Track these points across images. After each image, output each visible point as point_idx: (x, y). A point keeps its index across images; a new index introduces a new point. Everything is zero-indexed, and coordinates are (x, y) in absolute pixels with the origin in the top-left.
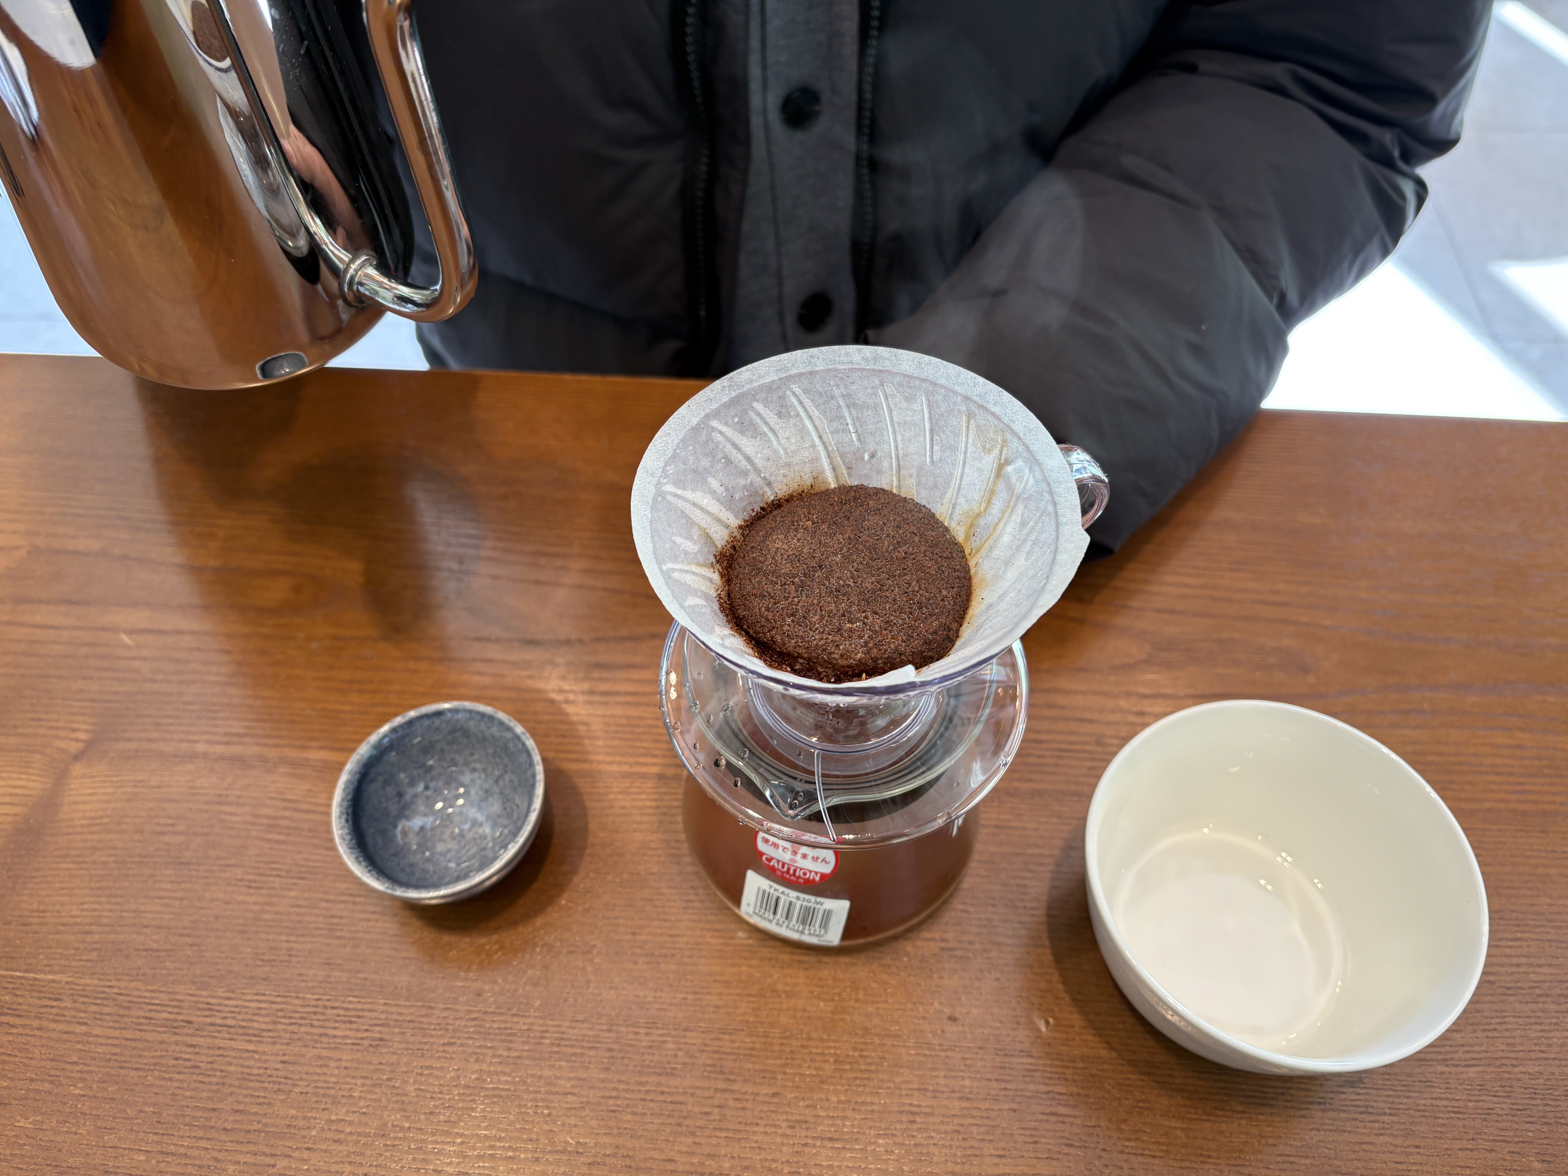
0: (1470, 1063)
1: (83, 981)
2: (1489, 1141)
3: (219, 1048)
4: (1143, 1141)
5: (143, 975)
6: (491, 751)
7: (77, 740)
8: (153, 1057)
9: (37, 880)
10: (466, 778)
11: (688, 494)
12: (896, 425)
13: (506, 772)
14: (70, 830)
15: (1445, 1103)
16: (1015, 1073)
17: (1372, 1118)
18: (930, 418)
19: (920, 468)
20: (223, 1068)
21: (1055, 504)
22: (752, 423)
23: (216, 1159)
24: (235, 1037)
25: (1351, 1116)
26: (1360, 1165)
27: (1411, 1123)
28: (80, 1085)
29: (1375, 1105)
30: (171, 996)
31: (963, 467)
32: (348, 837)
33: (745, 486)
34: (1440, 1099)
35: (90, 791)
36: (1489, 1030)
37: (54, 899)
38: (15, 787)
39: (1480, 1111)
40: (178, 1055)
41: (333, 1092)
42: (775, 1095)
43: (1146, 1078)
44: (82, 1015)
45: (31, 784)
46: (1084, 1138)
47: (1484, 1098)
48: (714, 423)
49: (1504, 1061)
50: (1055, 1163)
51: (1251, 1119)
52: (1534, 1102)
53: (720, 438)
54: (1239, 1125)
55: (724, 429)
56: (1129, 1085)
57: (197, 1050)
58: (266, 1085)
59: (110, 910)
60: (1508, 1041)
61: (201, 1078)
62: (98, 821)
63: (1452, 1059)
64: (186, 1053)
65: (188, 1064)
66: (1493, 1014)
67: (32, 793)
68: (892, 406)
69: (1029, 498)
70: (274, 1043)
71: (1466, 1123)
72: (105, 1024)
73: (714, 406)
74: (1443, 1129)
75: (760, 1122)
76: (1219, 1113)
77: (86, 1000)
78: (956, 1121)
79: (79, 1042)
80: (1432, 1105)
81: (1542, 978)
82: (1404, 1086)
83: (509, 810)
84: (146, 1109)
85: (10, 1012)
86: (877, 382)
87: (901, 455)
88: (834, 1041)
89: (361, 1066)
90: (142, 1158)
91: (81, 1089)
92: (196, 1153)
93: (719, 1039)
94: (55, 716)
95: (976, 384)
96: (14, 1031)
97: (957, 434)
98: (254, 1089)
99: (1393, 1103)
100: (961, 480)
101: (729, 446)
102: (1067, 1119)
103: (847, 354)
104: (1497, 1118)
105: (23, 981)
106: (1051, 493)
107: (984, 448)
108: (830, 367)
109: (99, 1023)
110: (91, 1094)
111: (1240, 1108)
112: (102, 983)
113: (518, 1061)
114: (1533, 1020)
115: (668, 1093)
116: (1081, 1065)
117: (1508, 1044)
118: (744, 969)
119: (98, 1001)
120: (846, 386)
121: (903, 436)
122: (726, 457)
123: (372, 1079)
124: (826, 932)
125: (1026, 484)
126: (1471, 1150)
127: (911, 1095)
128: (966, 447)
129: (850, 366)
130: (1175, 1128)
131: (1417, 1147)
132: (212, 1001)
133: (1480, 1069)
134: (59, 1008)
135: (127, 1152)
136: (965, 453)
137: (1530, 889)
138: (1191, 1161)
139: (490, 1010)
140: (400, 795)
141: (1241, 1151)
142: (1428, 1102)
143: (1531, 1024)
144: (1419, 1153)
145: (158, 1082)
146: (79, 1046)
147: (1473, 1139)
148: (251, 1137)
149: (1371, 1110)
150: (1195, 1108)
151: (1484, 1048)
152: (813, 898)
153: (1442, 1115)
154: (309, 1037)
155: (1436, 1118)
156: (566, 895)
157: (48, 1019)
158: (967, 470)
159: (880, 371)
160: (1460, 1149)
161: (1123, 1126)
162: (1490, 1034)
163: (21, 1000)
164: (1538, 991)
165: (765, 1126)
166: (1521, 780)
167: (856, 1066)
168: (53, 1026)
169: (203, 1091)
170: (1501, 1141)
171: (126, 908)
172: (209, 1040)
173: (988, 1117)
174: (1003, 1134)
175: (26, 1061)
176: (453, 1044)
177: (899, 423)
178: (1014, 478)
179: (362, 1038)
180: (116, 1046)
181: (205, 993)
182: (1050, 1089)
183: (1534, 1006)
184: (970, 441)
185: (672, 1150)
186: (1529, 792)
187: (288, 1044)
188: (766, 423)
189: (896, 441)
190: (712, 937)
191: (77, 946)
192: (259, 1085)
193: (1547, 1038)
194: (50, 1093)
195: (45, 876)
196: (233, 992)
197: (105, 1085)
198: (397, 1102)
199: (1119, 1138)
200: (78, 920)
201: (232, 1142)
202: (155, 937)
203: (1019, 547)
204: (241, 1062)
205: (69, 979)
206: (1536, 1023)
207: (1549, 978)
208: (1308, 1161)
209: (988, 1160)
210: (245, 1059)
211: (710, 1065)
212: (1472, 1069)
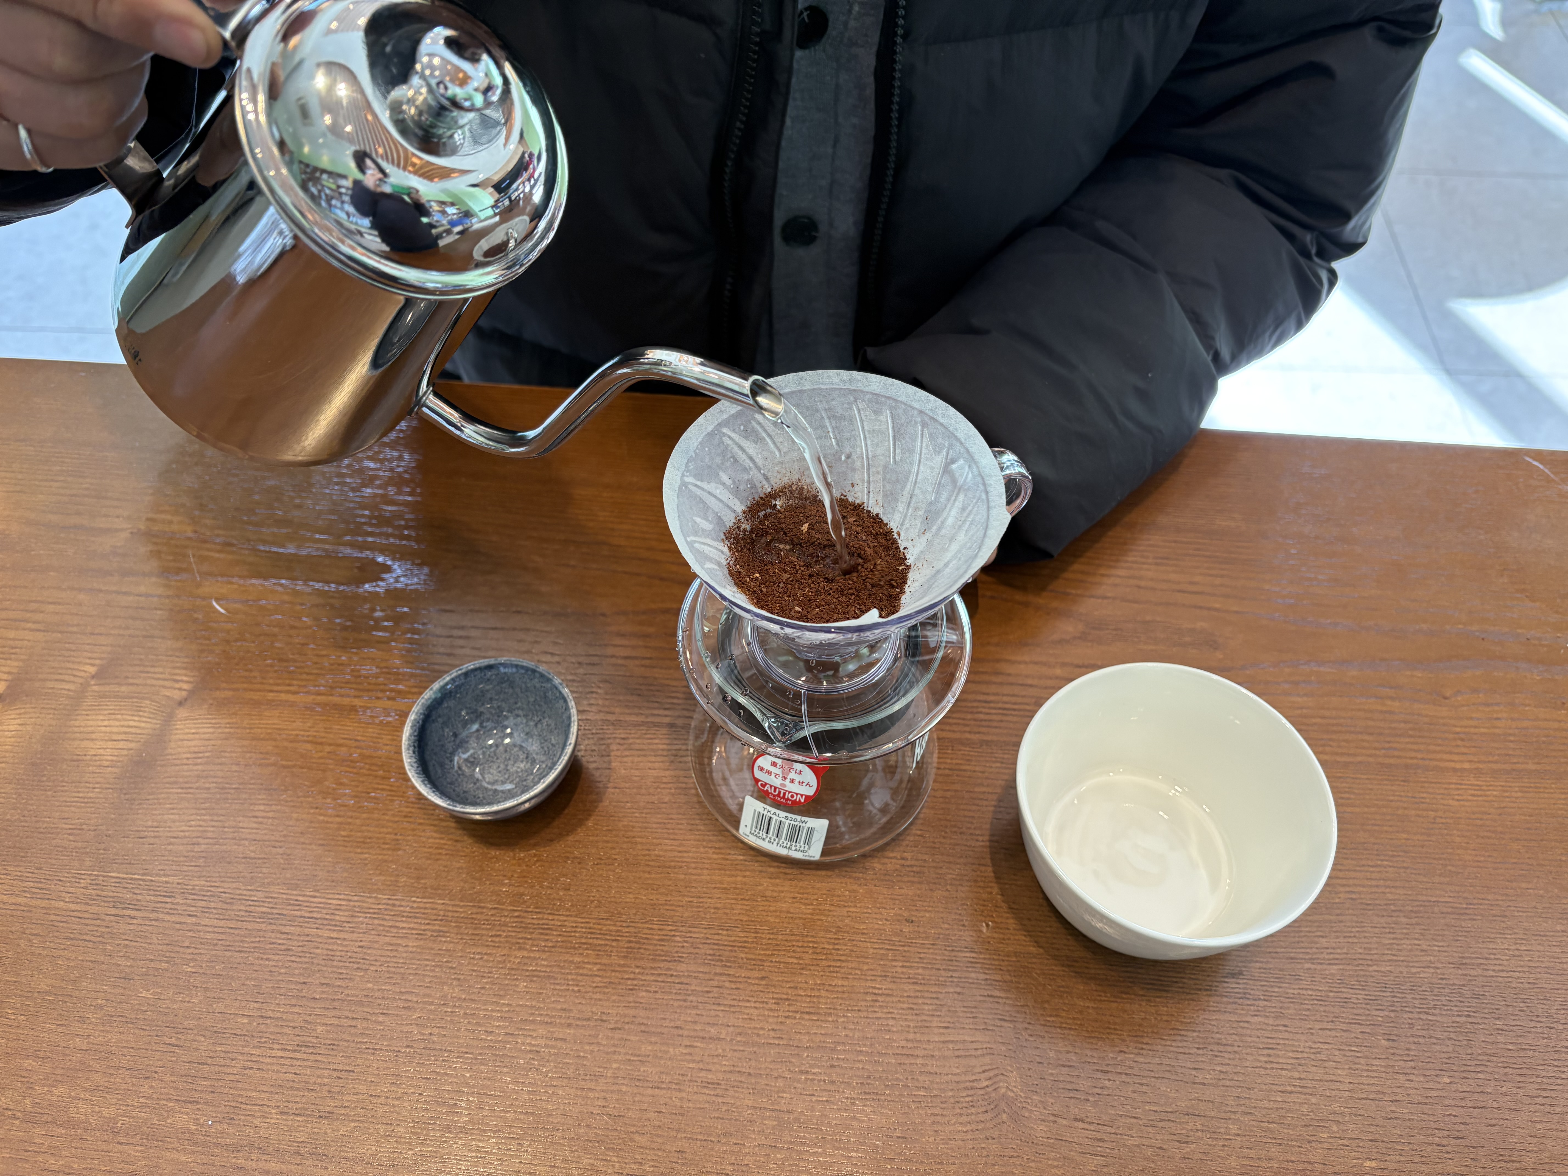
0: (1332, 962)
1: (192, 883)
2: (1344, 1023)
3: (308, 935)
4: (1062, 1017)
5: (243, 877)
6: (531, 700)
7: (180, 689)
8: (252, 942)
9: (150, 802)
10: (511, 721)
11: (704, 485)
12: (867, 433)
13: (544, 718)
14: (178, 762)
15: (1310, 993)
16: (961, 965)
17: (1249, 1003)
18: (893, 427)
19: (885, 467)
20: (311, 951)
21: (987, 493)
22: (754, 430)
23: (306, 1022)
24: (321, 927)
25: (1231, 1000)
26: (1237, 1038)
27: (1281, 1008)
28: (192, 964)
29: (1252, 992)
30: (267, 895)
31: (919, 466)
32: (415, 765)
33: (748, 480)
34: (1306, 989)
35: (193, 731)
36: (1350, 937)
37: (166, 817)
38: (129, 727)
39: (1339, 1000)
40: (274, 941)
41: (402, 970)
42: (763, 978)
43: (1066, 969)
44: (193, 909)
45: (143, 725)
46: (1014, 1014)
47: (1343, 990)
48: (725, 430)
49: (1361, 962)
50: (990, 1032)
51: (1149, 1001)
52: (1384, 994)
53: (730, 442)
54: (1140, 1005)
55: (733, 435)
56: (1053, 975)
57: (290, 937)
58: (347, 964)
59: (213, 826)
60: (1366, 945)
61: (293, 958)
62: (201, 755)
63: (1318, 959)
64: (280, 939)
65: (283, 947)
66: (1354, 924)
67: (143, 732)
68: (864, 418)
69: (968, 489)
70: (353, 932)
71: (1327, 1009)
72: (211, 916)
73: (725, 416)
74: (1307, 1013)
75: (750, 999)
76: (1124, 996)
77: (195, 897)
78: (910, 1000)
79: (190, 931)
80: (1299, 994)
81: (1397, 897)
82: (1276, 978)
83: (546, 749)
84: (248, 982)
85: (130, 906)
86: (852, 399)
87: (870, 457)
88: (812, 936)
89: (424, 951)
90: (246, 1021)
91: (192, 967)
92: (290, 1017)
93: (718, 934)
94: (161, 670)
95: (928, 401)
96: (135, 921)
97: (914, 440)
98: (338, 967)
99: (1267, 991)
100: (917, 476)
101: (736, 449)
102: (1000, 1000)
103: (829, 377)
104: (1353, 1006)
105: (141, 883)
106: (984, 484)
107: (935, 450)
108: (815, 387)
109: (207, 915)
110: (201, 971)
111: (1141, 993)
112: (209, 884)
113: (553, 950)
114: (1387, 930)
115: (676, 976)
116: (1014, 959)
117: (1365, 948)
118: (739, 879)
119: (205, 898)
120: (827, 402)
121: (872, 441)
122: (733, 457)
123: (434, 961)
124: (809, 848)
125: (966, 478)
126: (1330, 1030)
127: (875, 980)
128: (921, 450)
129: (832, 386)
130: (1088, 1007)
131: (1285, 1026)
132: (301, 898)
133: (1341, 967)
134: (173, 903)
135: (232, 1016)
136: (920, 455)
137: (1391, 826)
138: (1100, 1032)
139: (530, 910)
140: (455, 735)
141: (1140, 1025)
142: (1296, 992)
143: (1386, 933)
144: (1286, 1031)
145: (257, 962)
146: (190, 934)
147: (1332, 1022)
148: (337, 1004)
149: (1248, 996)
150: (1105, 992)
151: (1345, 951)
152: (799, 818)
153: (1306, 1002)
154: (381, 928)
155: (1302, 1004)
156: (593, 818)
157: (163, 912)
158: (921, 468)
159: (855, 390)
160: (1321, 1029)
161: (1046, 1005)
162: (1350, 940)
163: (139, 897)
164: (1392, 907)
165: (755, 1002)
166: (1388, 739)
167: (830, 957)
168: (168, 917)
169: (296, 968)
170: (1355, 1023)
171: (227, 824)
172: (299, 929)
173: (937, 998)
174: (949, 1011)
175: (145, 945)
176: (499, 936)
177: (869, 431)
178: (957, 474)
179: (424, 930)
180: (222, 933)
181: (294, 892)
182: (988, 977)
183: (1389, 920)
184: (924, 445)
185: (679, 1020)
186: (1395, 749)
187: (364, 933)
188: (765, 431)
189: (866, 445)
190: (714, 853)
191: (187, 854)
192: (341, 964)
193: (1398, 945)
194: (166, 970)
195: (158, 799)
196: (318, 891)
197: (213, 964)
198: (455, 979)
199: (1042, 1015)
200: (187, 834)
201: (320, 1008)
202: (252, 848)
203: (960, 527)
204: (327, 946)
205: (180, 881)
206: (1390, 933)
207: (1403, 897)
208: (1195, 1034)
209: (936, 1031)
210: (329, 944)
211: (710, 955)
212: (1335, 967)
